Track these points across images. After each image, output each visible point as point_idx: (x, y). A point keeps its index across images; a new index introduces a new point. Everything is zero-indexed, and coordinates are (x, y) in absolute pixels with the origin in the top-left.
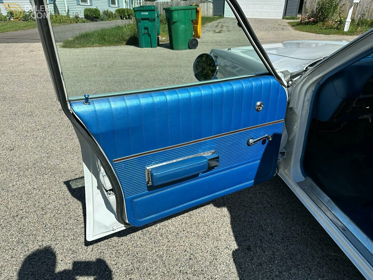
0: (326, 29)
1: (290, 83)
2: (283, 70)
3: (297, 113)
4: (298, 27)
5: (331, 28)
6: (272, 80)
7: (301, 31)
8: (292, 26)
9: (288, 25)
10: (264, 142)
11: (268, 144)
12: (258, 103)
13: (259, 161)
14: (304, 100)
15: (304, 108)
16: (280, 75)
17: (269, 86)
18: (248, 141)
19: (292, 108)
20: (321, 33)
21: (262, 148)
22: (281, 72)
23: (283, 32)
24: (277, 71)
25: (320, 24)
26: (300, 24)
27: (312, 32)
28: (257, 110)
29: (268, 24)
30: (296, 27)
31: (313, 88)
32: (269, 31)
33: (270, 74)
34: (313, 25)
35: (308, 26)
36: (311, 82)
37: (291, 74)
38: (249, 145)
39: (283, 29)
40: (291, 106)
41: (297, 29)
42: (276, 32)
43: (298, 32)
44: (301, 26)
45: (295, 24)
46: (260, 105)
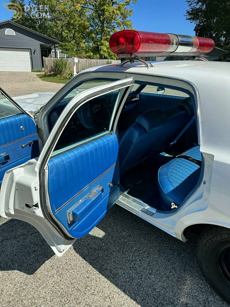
0: (63, 79)
1: (36, 116)
2: (29, 111)
3: (43, 130)
4: (44, 78)
5: (66, 79)
6: (25, 116)
7: (46, 81)
8: (40, 78)
9: (36, 77)
10: (30, 145)
11: (32, 146)
12: (22, 127)
13: (30, 155)
14: (44, 123)
15: (46, 127)
16: (28, 113)
17: (24, 119)
18: (22, 146)
19: (40, 128)
20: (60, 83)
21: (30, 149)
22: (29, 112)
23: (34, 82)
24: (26, 112)
25: (59, 76)
26: (45, 76)
27: (55, 82)
28: (22, 130)
29: (21, 76)
30: (43, 78)
31: (46, 118)
32: (23, 82)
33: (23, 113)
34: (54, 76)
35: (51, 77)
36: (44, 114)
37: (35, 112)
38: (23, 148)
39: (34, 80)
40: (39, 127)
41: (44, 80)
42: (28, 83)
43: (45, 82)
44: (46, 78)
45: (42, 76)
46: (23, 128)
